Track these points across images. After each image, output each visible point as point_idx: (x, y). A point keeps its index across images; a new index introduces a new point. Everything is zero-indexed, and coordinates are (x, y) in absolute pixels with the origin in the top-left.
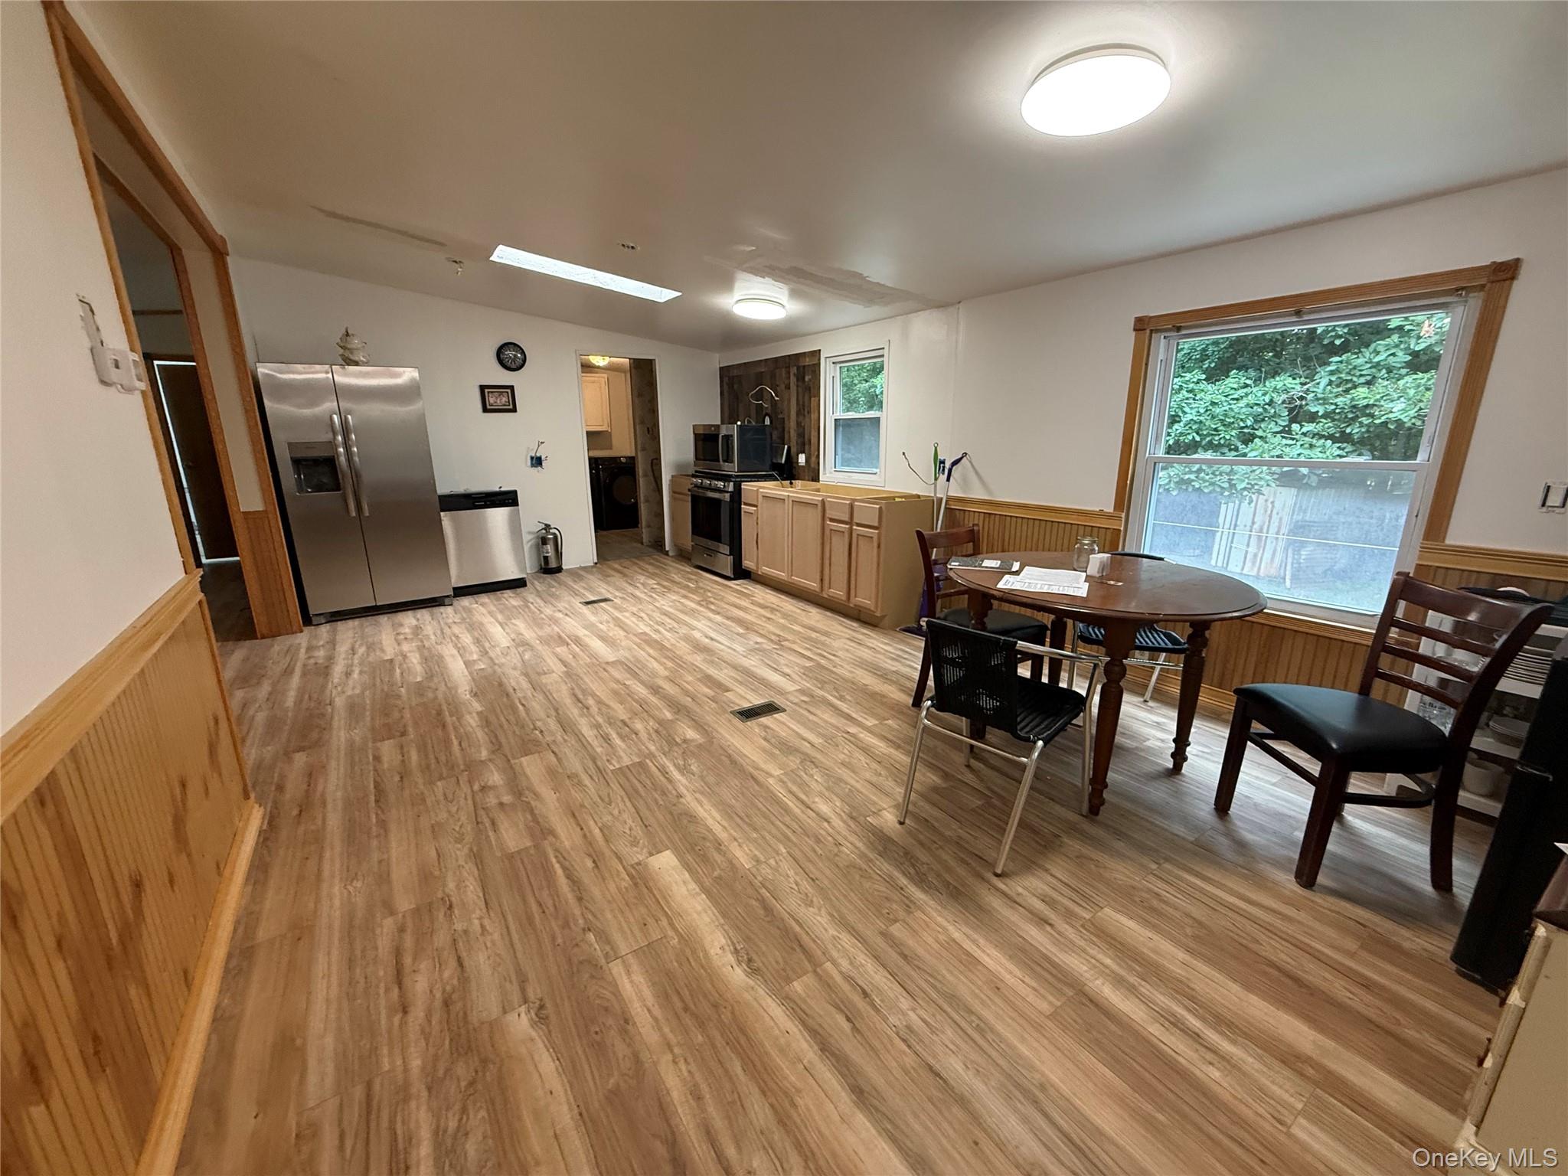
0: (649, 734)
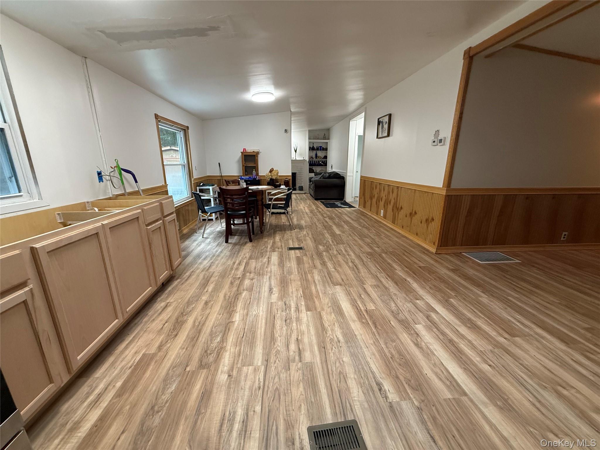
0: (333, 250)
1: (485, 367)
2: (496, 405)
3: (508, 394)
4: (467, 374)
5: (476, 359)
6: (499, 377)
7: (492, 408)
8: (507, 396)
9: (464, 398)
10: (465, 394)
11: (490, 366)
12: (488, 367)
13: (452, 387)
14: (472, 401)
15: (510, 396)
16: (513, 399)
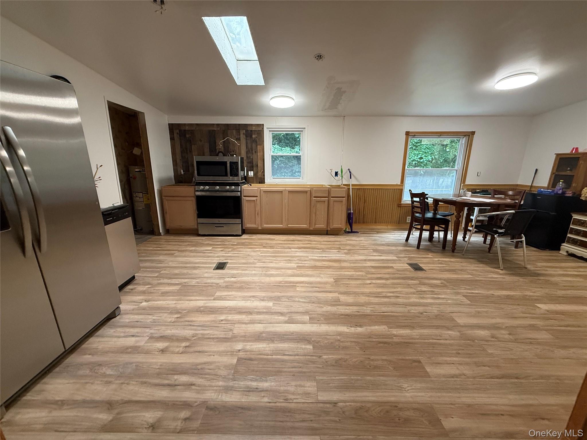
1: (223, 317)
2: (202, 307)
3: (203, 315)
4: (223, 306)
5: (230, 317)
6: (213, 319)
7: (202, 305)
8: (203, 314)
9: (212, 298)
10: (214, 300)
11: (222, 320)
12: (222, 319)
13: (220, 297)
14: (210, 300)
15: (201, 315)
16: (200, 315)
